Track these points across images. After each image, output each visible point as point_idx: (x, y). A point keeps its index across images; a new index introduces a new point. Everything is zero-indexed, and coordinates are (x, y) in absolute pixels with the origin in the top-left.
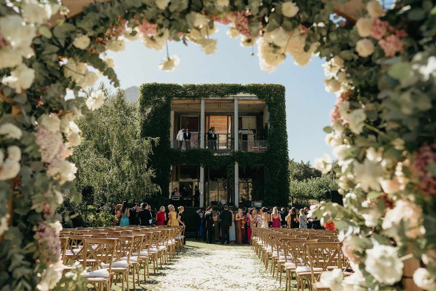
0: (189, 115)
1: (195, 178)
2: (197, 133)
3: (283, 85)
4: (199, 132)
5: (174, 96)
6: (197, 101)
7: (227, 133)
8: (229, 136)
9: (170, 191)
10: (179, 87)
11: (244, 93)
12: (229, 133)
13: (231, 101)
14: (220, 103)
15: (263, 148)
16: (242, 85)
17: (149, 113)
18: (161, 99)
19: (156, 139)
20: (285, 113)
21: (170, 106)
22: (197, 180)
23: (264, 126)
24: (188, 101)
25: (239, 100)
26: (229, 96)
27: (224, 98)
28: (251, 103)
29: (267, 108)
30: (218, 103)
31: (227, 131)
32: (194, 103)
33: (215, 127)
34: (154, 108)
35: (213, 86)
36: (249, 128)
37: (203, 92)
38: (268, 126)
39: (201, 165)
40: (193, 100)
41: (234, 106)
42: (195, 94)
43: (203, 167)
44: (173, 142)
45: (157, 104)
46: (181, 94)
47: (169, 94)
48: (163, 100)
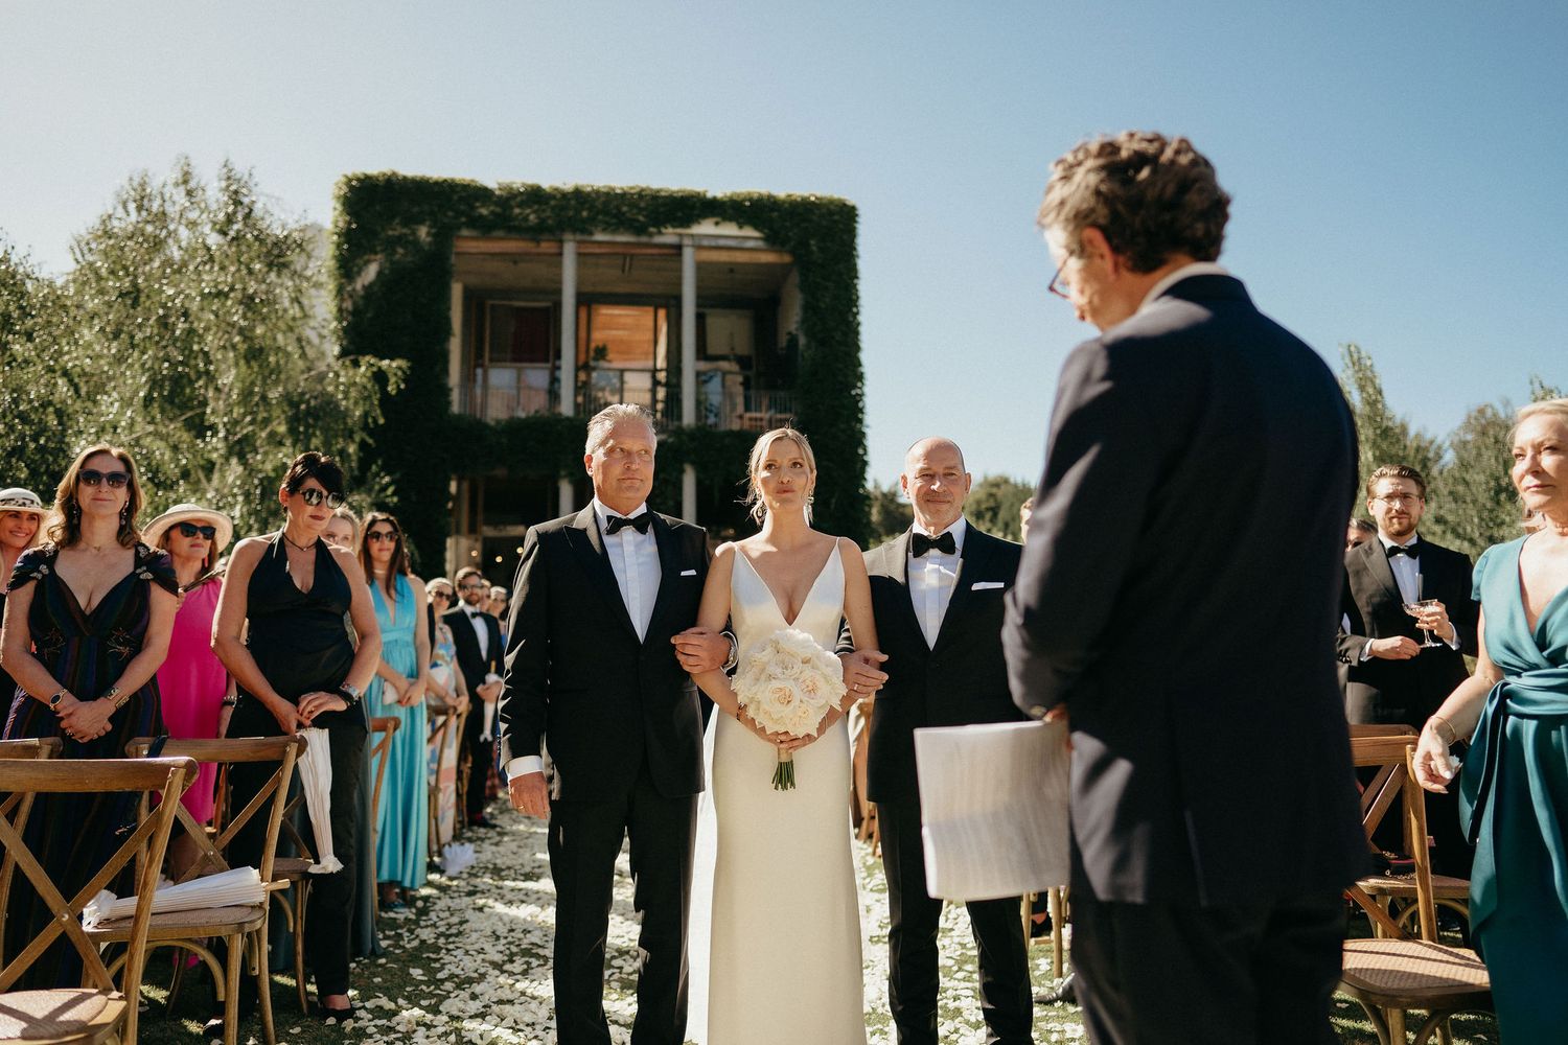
0: (517, 300)
2: (549, 365)
3: (851, 200)
4: (554, 363)
5: (464, 223)
6: (547, 247)
7: (651, 368)
8: (662, 376)
9: (449, 566)
10: (482, 194)
11: (717, 224)
12: (659, 367)
13: (671, 251)
14: (632, 256)
15: (782, 416)
16: (710, 195)
17: (370, 284)
18: (414, 233)
19: (395, 366)
20: (858, 298)
21: (448, 259)
23: (783, 341)
24: (514, 244)
25: (699, 247)
26: (663, 230)
27: (644, 239)
28: (740, 261)
29: (795, 278)
30: (623, 256)
31: (651, 360)
32: (539, 254)
33: (609, 346)
34: (388, 265)
35: (607, 194)
36: (732, 349)
37: (571, 213)
38: (797, 341)
39: (563, 473)
40: (533, 240)
41: (680, 270)
42: (542, 221)
43: (571, 482)
44: (460, 394)
45: (400, 250)
46: (491, 217)
47: (446, 215)
48: (424, 236)
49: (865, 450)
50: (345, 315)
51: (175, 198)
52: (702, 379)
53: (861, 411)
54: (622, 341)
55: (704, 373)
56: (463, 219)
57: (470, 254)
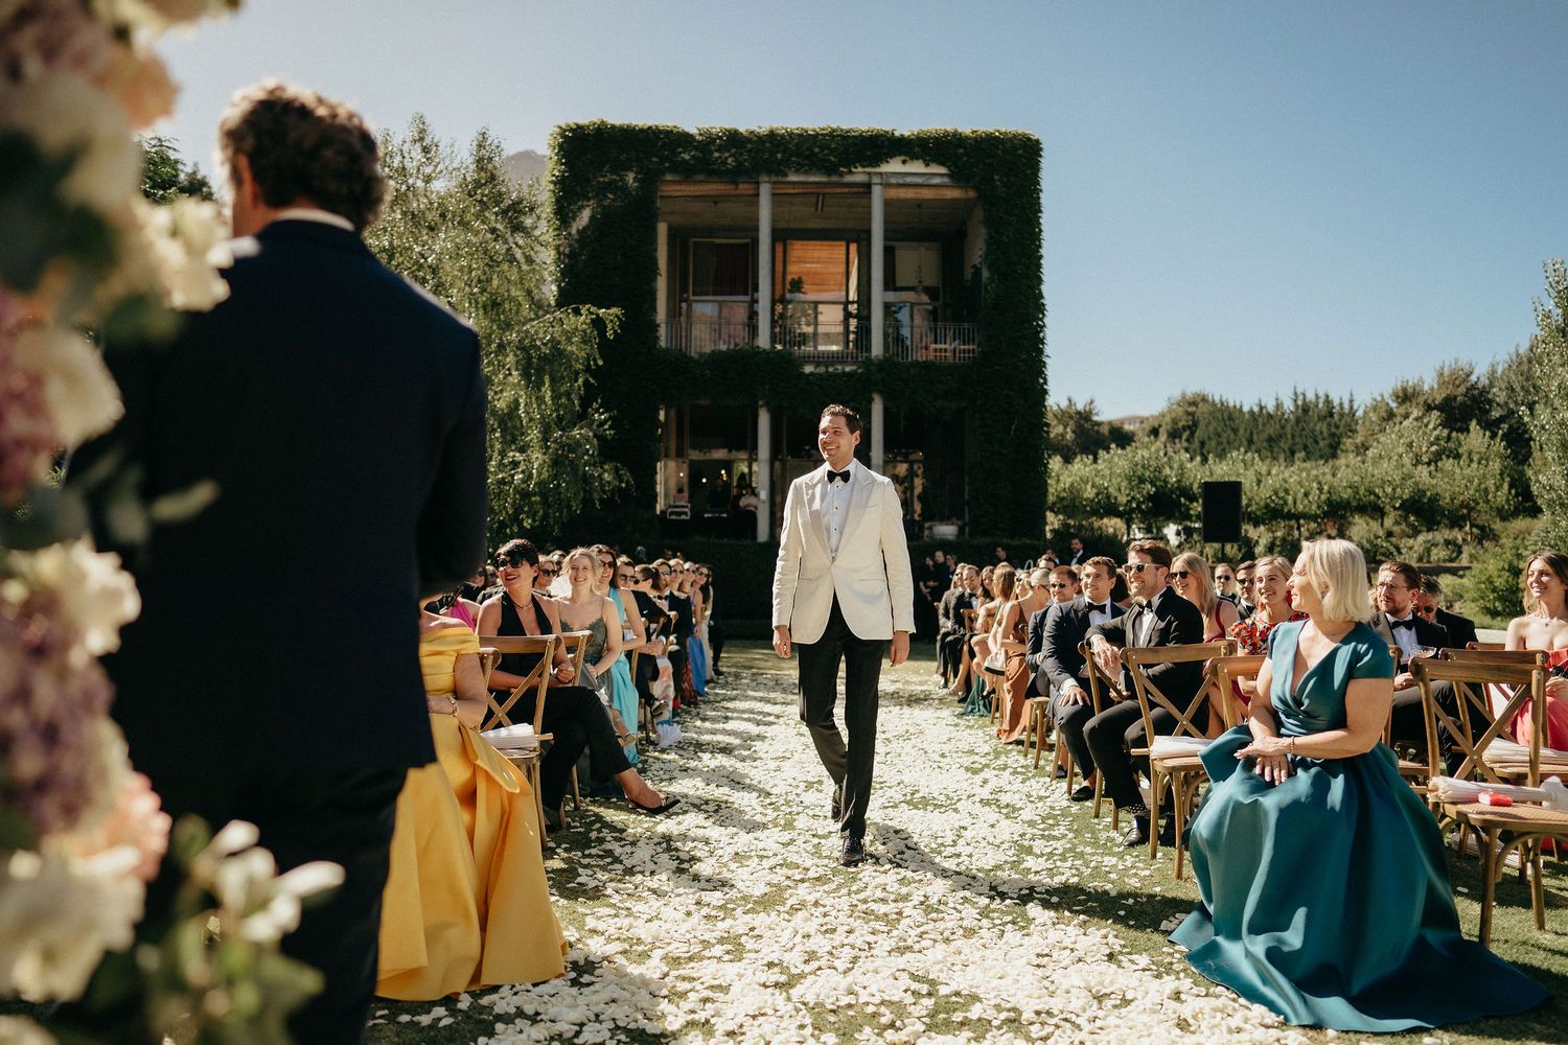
0: (718, 237)
1: (738, 449)
2: (748, 298)
4: (752, 296)
5: (668, 169)
6: (744, 188)
7: (844, 299)
8: (853, 308)
9: (660, 489)
10: (683, 139)
11: (904, 162)
12: (851, 299)
13: (861, 190)
14: (824, 195)
15: (966, 347)
16: (897, 134)
17: (584, 228)
18: (622, 179)
19: (611, 314)
20: (1041, 231)
21: (653, 202)
22: (743, 455)
23: (968, 274)
24: (714, 186)
25: (887, 185)
26: (854, 170)
27: (835, 179)
28: (927, 197)
29: (979, 214)
30: (816, 195)
31: (844, 293)
32: (735, 196)
33: (804, 278)
34: (599, 209)
35: (801, 135)
36: (920, 282)
37: (766, 156)
38: (981, 274)
39: (761, 403)
40: (732, 182)
41: (869, 206)
42: (740, 164)
43: (769, 410)
44: (667, 327)
45: (610, 196)
46: (692, 162)
47: (651, 161)
48: (631, 181)
49: (1045, 379)
50: (562, 257)
51: (413, 154)
52: (889, 310)
53: (1042, 341)
54: (815, 273)
55: (893, 304)
56: (667, 165)
57: (671, 197)
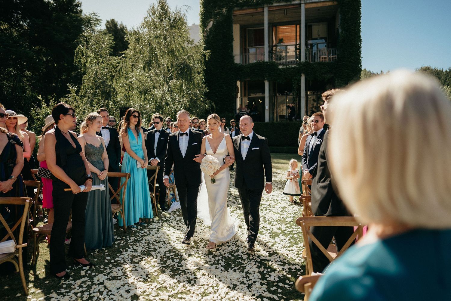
0: (255, 27)
1: (259, 93)
2: (261, 46)
6: (259, 10)
7: (295, 44)
8: (298, 46)
13: (297, 6)
14: (286, 9)
15: (333, 56)
17: (211, 28)
18: (222, 11)
21: (232, 17)
23: (335, 31)
24: (250, 10)
25: (306, 4)
27: (289, 3)
28: (320, 6)
29: (339, 10)
30: (284, 9)
31: (295, 42)
32: (256, 12)
34: (215, 21)
36: (319, 36)
38: (339, 31)
39: (266, 79)
40: (255, 8)
41: (300, 12)
42: (258, 2)
43: (268, 81)
45: (218, 17)
46: (243, 3)
47: (230, 4)
48: (224, 11)
50: (205, 38)
53: (360, 52)
54: (288, 36)
56: (235, 5)
57: (236, 15)
